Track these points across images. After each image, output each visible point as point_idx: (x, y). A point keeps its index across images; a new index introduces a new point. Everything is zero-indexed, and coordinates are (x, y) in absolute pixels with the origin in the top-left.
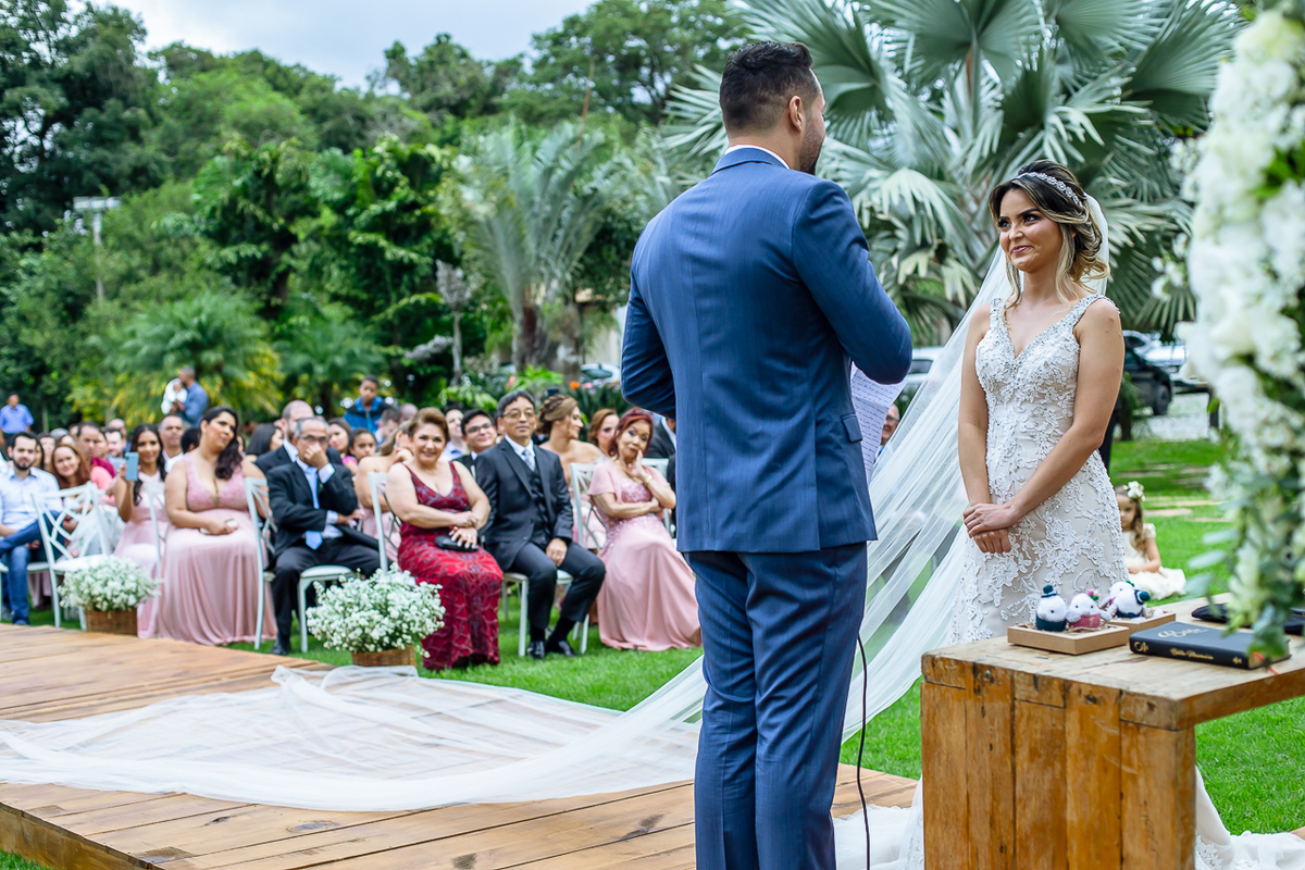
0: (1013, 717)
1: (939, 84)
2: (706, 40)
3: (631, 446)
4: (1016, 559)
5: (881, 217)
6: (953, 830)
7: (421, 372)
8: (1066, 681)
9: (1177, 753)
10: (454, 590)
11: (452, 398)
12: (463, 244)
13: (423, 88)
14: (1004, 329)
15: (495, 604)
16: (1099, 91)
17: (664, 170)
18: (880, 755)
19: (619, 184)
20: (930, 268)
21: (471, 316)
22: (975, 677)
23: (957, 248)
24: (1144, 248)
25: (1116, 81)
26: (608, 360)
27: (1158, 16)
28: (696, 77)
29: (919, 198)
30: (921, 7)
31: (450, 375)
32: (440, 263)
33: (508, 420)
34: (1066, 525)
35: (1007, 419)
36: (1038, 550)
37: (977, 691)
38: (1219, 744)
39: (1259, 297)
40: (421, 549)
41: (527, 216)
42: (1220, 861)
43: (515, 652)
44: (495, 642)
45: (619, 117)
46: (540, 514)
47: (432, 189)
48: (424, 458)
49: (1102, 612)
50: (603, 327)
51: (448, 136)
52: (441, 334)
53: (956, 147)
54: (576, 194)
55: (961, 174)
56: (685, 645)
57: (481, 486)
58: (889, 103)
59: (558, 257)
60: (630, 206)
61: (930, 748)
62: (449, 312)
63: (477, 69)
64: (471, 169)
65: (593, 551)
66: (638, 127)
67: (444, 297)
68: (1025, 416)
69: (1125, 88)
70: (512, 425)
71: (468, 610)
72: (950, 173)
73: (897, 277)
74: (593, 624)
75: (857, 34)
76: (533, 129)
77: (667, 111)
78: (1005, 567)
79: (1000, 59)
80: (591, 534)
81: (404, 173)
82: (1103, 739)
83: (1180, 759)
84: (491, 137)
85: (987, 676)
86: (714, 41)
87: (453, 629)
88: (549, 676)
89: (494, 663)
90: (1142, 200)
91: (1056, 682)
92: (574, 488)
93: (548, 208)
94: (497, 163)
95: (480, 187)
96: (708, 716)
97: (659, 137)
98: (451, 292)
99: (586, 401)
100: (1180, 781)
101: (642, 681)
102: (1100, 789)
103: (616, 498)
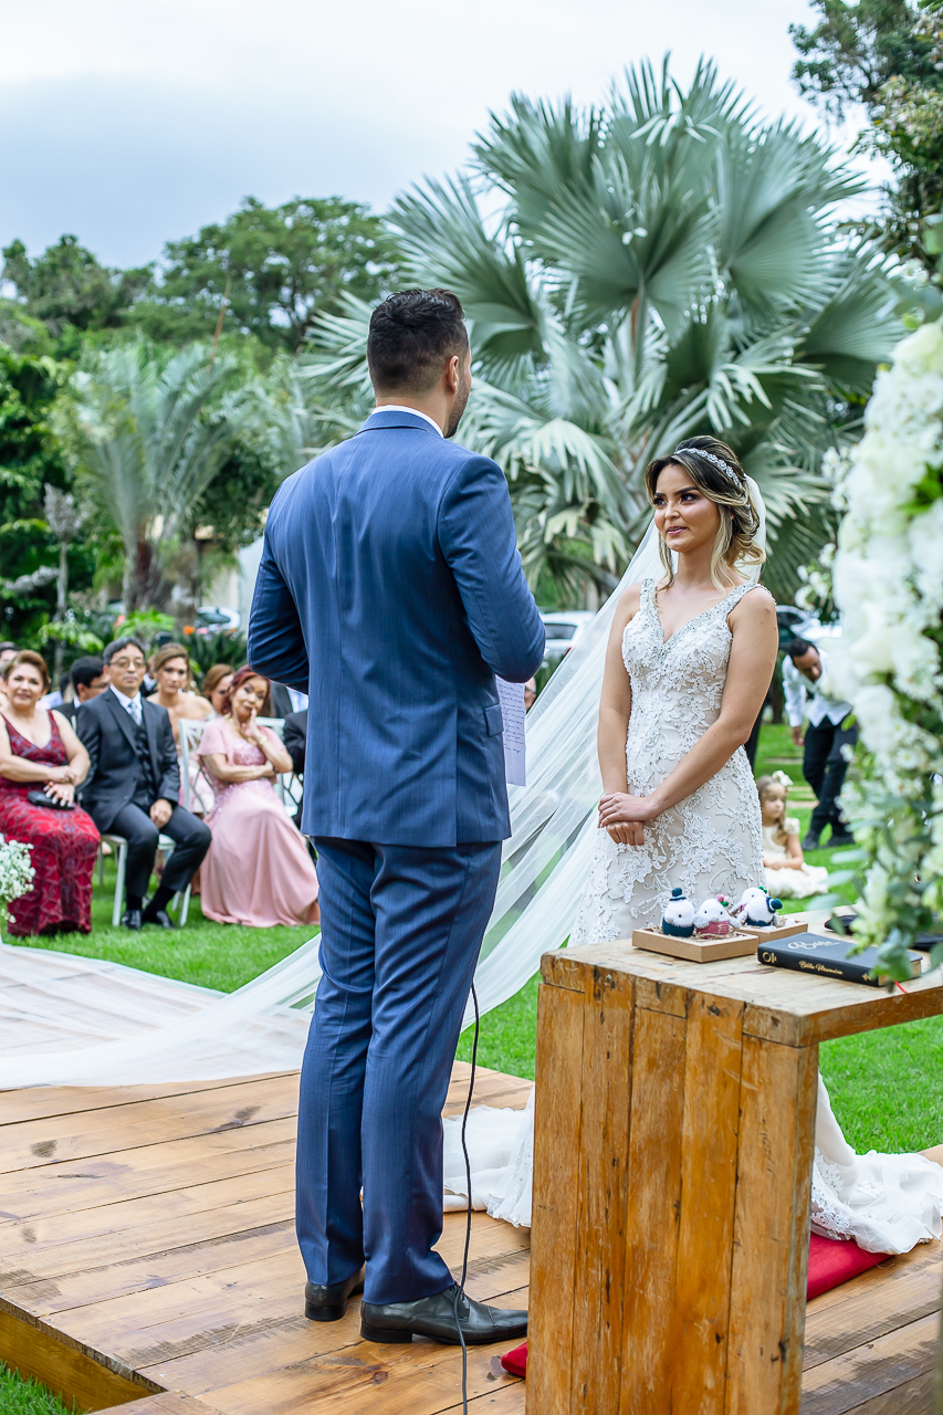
0: (633, 1025)
1: (603, 328)
2: (354, 263)
3: (246, 704)
4: (650, 855)
5: (530, 469)
6: (565, 1140)
7: (22, 606)
8: (690, 990)
9: (799, 1070)
10: (45, 850)
11: (54, 636)
12: (75, 468)
13: (42, 293)
14: (654, 612)
15: (90, 868)
16: (770, 351)
17: (300, 403)
18: (495, 1052)
19: (250, 414)
20: (579, 527)
21: (81, 548)
22: (596, 981)
23: (610, 509)
24: (807, 521)
25: (788, 341)
26: (227, 604)
27: (837, 276)
28: (340, 303)
29: (572, 452)
30: (588, 248)
31: (53, 611)
32: (48, 488)
33: (115, 669)
34: (705, 822)
35: (651, 706)
36: (674, 846)
37: (597, 996)
38: (850, 1056)
39: (902, 617)
40: (11, 804)
41: (147, 442)
42: (842, 1183)
43: (109, 921)
44: (88, 909)
45: (255, 339)
46: (144, 772)
47: (44, 405)
48: (18, 701)
49: (732, 919)
50: (224, 569)
51: (65, 348)
52: (48, 565)
53: (615, 400)
54: (202, 422)
55: (618, 429)
56: (293, 922)
57: (81, 739)
58: (546, 348)
59: (178, 489)
60: (261, 439)
61: (545, 1053)
62: (55, 543)
63: (103, 276)
64: (90, 388)
65: (199, 815)
66: (274, 354)
67: (51, 524)
68: (671, 705)
69: (797, 349)
70: (119, 674)
71: (60, 874)
72: (606, 426)
73: (543, 535)
74: (195, 895)
75: (517, 272)
76: (159, 347)
77: (306, 338)
78: (638, 862)
79: (667, 308)
80: (198, 796)
81: (15, 386)
82: (725, 1052)
83: (801, 1078)
84: (113, 354)
85: (608, 980)
86: (363, 265)
87: (42, 893)
88: (144, 949)
89: (85, 932)
90: (808, 469)
91: (678, 991)
92: (183, 745)
93: (171, 435)
94: (118, 383)
95: (98, 408)
96: (322, 1005)
97: (295, 366)
98: (59, 519)
99: (200, 647)
100: (800, 1100)
101: (245, 959)
102: (718, 1104)
103: (227, 759)
